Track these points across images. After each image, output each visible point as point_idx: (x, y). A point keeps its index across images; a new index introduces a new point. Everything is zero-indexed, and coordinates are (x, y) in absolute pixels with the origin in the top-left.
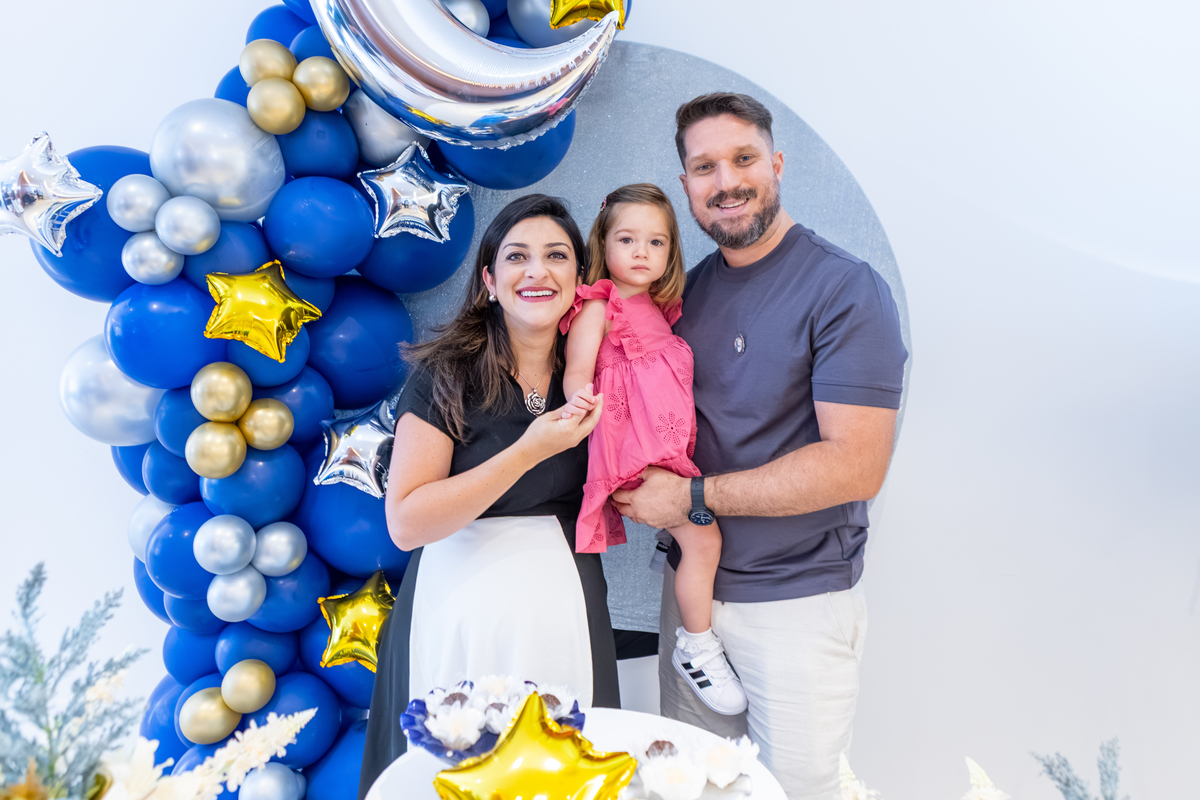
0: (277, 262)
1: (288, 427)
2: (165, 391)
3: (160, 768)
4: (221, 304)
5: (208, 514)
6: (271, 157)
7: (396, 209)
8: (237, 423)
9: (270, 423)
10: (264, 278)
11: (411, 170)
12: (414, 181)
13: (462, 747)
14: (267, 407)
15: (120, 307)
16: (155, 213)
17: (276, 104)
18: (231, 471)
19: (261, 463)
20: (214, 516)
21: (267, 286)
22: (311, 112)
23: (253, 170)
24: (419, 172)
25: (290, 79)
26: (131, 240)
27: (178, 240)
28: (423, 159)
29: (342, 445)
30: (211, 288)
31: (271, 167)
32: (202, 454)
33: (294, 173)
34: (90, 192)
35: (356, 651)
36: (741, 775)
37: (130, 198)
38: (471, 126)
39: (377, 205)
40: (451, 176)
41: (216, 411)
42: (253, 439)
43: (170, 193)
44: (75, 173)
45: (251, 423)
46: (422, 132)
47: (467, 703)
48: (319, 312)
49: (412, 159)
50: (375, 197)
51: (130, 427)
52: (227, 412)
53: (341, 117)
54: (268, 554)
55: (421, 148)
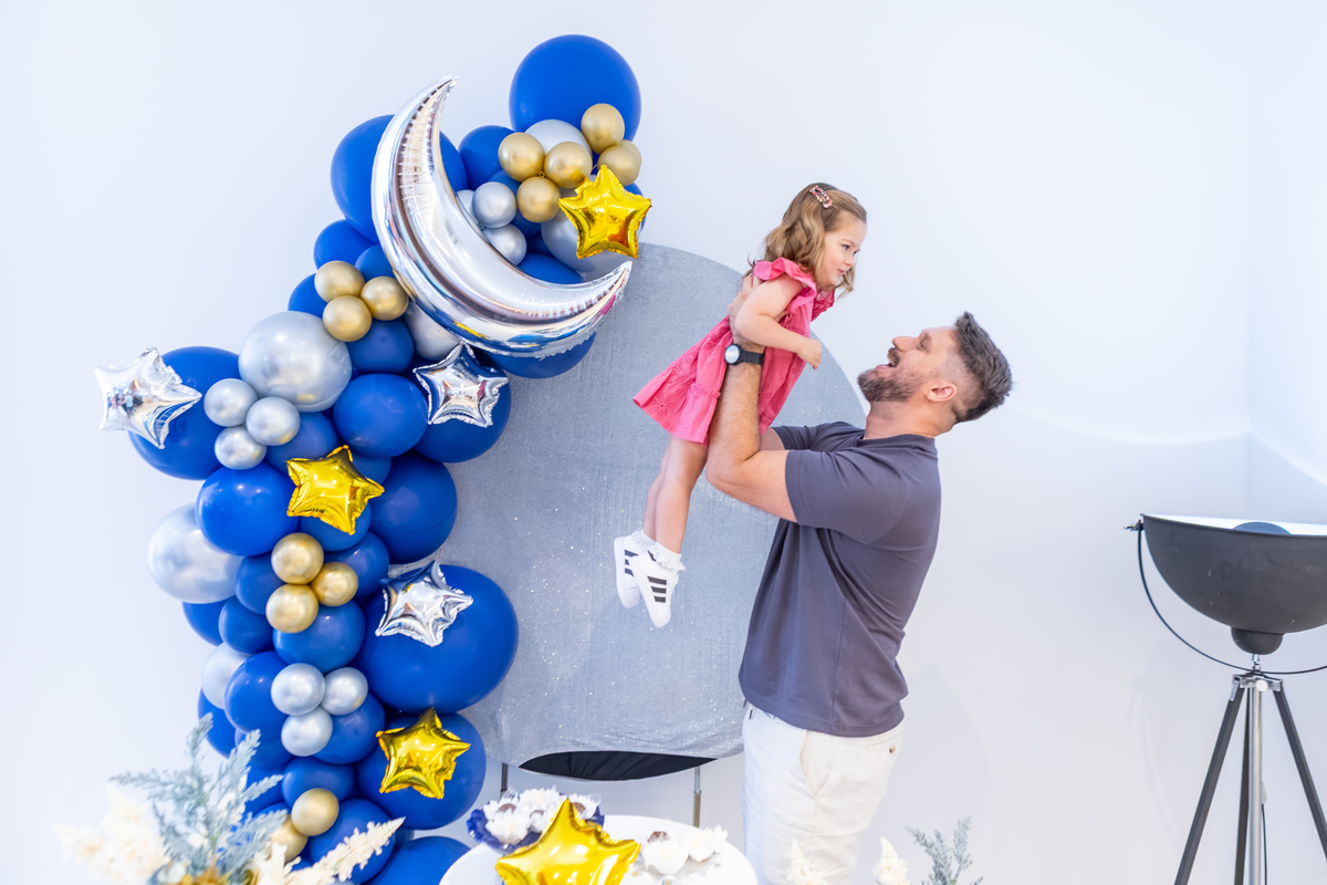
0: (346, 447)
1: (354, 587)
2: (243, 557)
3: (290, 866)
4: (300, 486)
5: (283, 663)
6: (342, 361)
7: (447, 399)
8: (310, 585)
9: (340, 583)
10: (335, 462)
11: (459, 365)
12: (462, 376)
13: (514, 842)
14: (336, 570)
15: (210, 489)
16: (246, 412)
17: (347, 318)
18: (305, 627)
19: (327, 618)
20: (286, 665)
21: (338, 469)
22: (376, 321)
23: (327, 372)
24: (465, 367)
25: (358, 296)
26: (224, 433)
27: (265, 435)
28: (470, 356)
29: (399, 600)
30: (291, 473)
31: (341, 367)
32: (280, 612)
33: (359, 372)
34: (190, 395)
35: (412, 778)
36: (714, 853)
37: (225, 398)
38: (509, 341)
39: (430, 397)
40: (492, 370)
41: (293, 575)
42: (324, 598)
43: (259, 396)
44: (178, 380)
45: (323, 584)
47: (516, 811)
48: (382, 490)
49: (460, 356)
50: (428, 389)
51: (207, 587)
52: (303, 576)
53: (402, 325)
54: (334, 696)
55: (466, 348)
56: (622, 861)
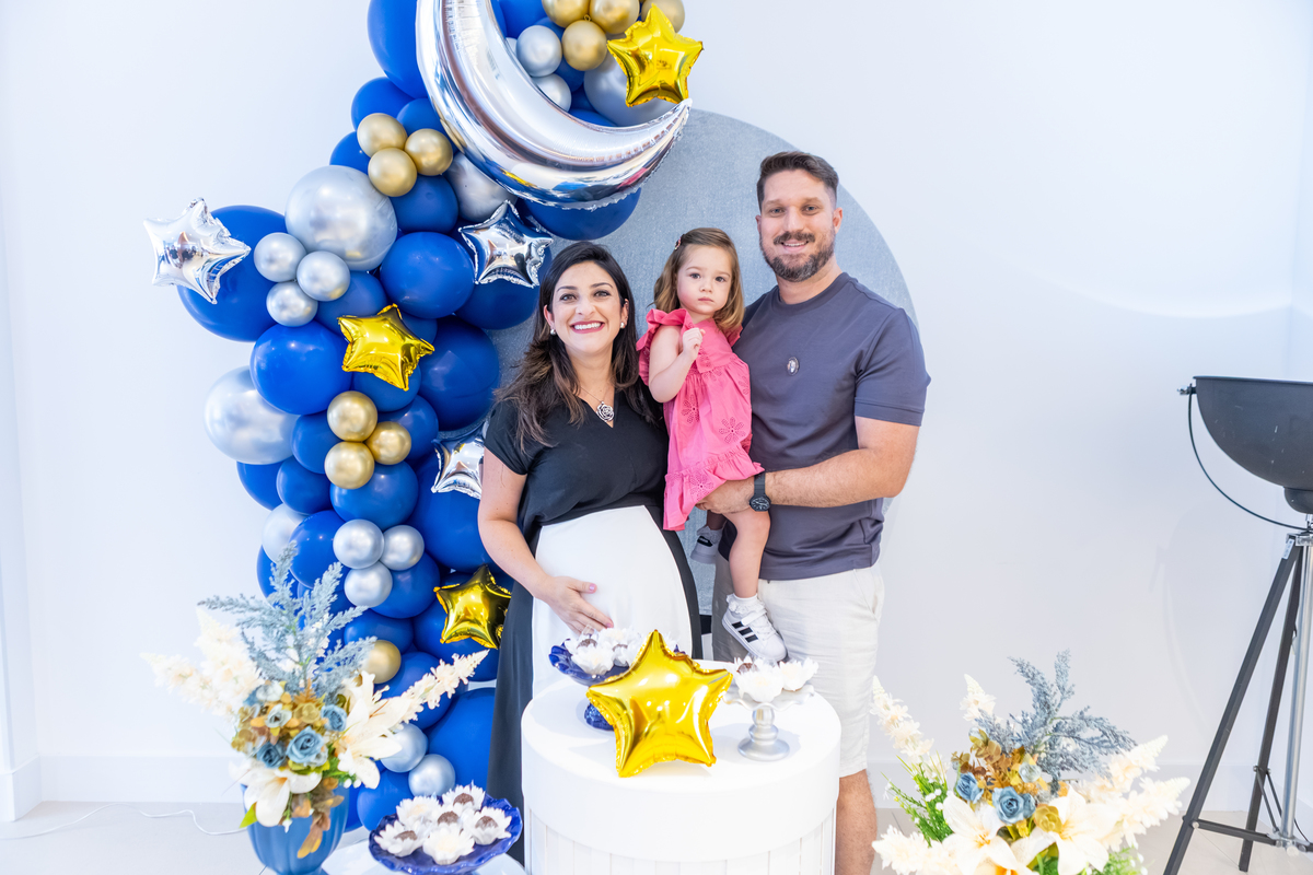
0: (395, 305)
1: (408, 445)
2: (299, 416)
4: (353, 343)
5: (341, 520)
6: (389, 216)
7: (492, 259)
8: (366, 442)
9: (393, 442)
10: (385, 320)
11: (504, 225)
12: (507, 235)
13: (602, 671)
14: (390, 428)
15: (262, 347)
16: (296, 266)
17: (393, 171)
18: (361, 484)
19: (383, 477)
20: (345, 522)
21: (388, 325)
22: (421, 176)
23: (374, 228)
24: (511, 227)
25: (403, 148)
26: (275, 289)
27: (316, 289)
28: (514, 215)
29: (454, 459)
30: (343, 330)
31: (387, 225)
32: (340, 468)
33: (405, 230)
34: (239, 249)
35: (472, 630)
37: (274, 253)
38: (555, 189)
39: (476, 256)
40: (539, 229)
41: (349, 432)
42: (380, 455)
43: (307, 250)
44: (227, 233)
45: (377, 442)
46: (516, 192)
47: (598, 646)
48: (432, 348)
49: (505, 216)
50: (474, 249)
51: (265, 448)
52: (358, 433)
53: (446, 181)
54: (393, 552)
55: (512, 206)
56: (715, 691)
